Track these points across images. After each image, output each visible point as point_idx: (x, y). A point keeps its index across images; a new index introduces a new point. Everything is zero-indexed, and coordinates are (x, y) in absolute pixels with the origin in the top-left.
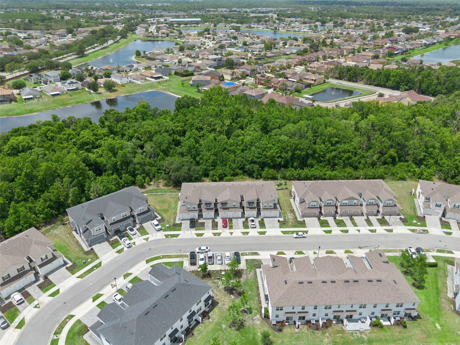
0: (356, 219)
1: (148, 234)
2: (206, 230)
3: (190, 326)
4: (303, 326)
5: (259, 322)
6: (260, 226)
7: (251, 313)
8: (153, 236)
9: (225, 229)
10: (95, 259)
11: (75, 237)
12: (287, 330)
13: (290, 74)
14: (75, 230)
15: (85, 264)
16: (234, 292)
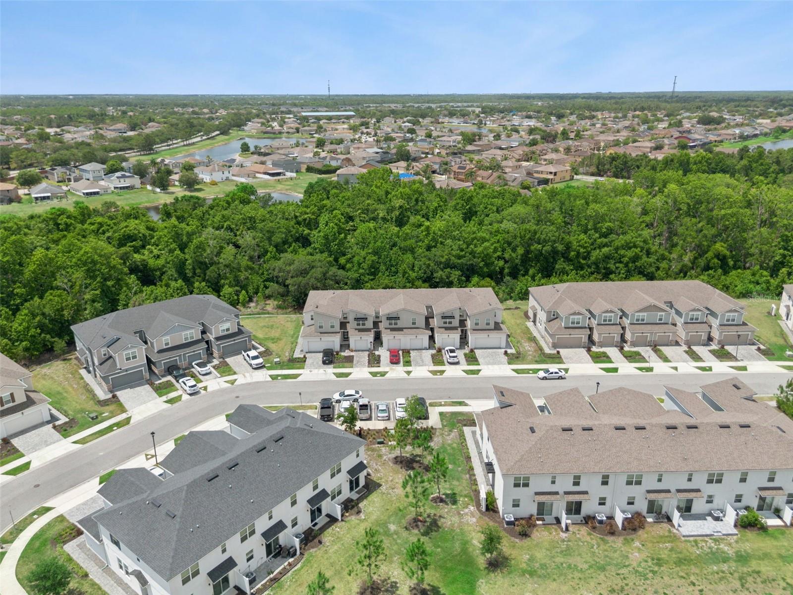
0: (666, 350)
1: (235, 373)
2: (357, 367)
3: (314, 525)
4: (577, 527)
5: (474, 520)
6: (467, 360)
7: (454, 502)
8: (245, 376)
9: (395, 367)
10: (119, 412)
11: (82, 378)
12: (541, 535)
13: (510, 167)
14: (85, 368)
15: (96, 420)
16: (415, 465)
